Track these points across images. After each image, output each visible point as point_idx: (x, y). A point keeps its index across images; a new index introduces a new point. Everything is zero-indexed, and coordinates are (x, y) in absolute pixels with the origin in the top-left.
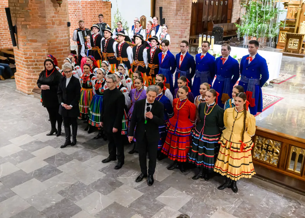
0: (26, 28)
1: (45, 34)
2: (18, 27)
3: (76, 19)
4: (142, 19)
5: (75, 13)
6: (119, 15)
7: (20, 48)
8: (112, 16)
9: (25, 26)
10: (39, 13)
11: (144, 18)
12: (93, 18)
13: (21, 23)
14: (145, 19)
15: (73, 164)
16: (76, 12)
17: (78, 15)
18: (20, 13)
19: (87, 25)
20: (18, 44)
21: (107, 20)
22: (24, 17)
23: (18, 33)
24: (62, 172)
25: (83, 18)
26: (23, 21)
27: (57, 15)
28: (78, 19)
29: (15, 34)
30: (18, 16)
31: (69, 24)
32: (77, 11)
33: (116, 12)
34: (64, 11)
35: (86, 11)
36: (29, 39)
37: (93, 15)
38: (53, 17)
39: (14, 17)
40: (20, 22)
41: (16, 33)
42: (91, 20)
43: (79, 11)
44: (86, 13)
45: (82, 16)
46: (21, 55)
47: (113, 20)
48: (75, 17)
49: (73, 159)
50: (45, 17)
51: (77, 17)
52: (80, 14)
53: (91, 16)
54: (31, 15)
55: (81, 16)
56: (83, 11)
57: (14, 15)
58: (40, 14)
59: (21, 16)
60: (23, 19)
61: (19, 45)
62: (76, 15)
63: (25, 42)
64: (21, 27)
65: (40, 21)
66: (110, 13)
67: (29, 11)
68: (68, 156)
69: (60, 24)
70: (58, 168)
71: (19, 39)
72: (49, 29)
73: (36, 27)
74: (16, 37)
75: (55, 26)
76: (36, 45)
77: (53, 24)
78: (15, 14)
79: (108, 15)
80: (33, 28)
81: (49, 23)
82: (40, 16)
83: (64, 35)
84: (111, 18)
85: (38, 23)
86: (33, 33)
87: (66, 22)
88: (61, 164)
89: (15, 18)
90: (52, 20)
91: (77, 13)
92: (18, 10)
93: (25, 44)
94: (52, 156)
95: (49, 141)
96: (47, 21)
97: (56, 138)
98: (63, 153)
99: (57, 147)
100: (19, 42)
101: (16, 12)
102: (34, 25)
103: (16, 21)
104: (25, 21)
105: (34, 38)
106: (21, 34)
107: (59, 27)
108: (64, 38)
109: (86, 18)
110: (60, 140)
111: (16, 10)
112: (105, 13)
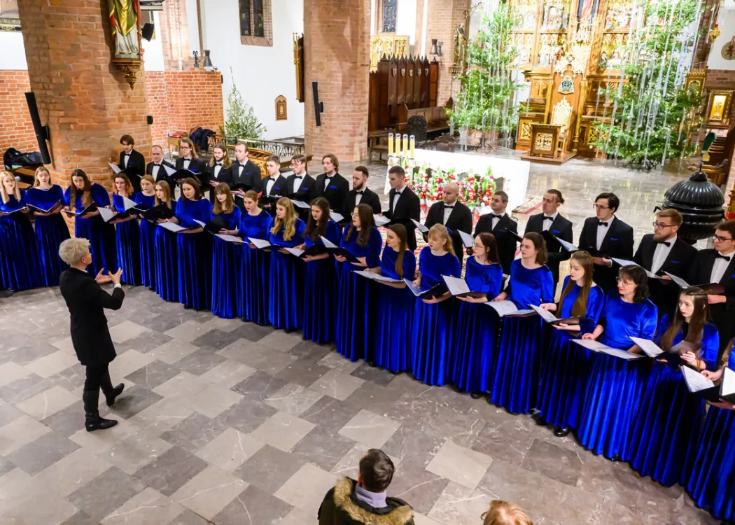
0: (69, 129)
1: (106, 140)
2: (51, 127)
3: (156, 104)
4: (280, 101)
5: (153, 95)
6: (238, 97)
7: (57, 167)
8: (223, 97)
9: (65, 127)
10: (93, 100)
11: (282, 100)
12: (190, 103)
13: (58, 120)
14: (284, 101)
15: (180, 380)
16: (155, 91)
17: (160, 98)
18: (56, 103)
19: (178, 116)
20: (53, 160)
21: (216, 105)
22: (63, 109)
23: (54, 140)
24: (162, 397)
25: (171, 102)
26: (62, 117)
27: (126, 104)
28: (160, 105)
29: (46, 140)
30: (51, 107)
31: (150, 120)
32: (157, 90)
33: (232, 91)
34: (140, 95)
35: (176, 90)
36: (75, 150)
37: (189, 96)
38: (120, 107)
39: (44, 109)
40: (57, 119)
41: (49, 139)
42: (186, 106)
43: (162, 89)
44: (174, 93)
45: (168, 99)
46: (61, 180)
47: (226, 105)
48: (154, 101)
49: (180, 372)
50: (104, 109)
51: (158, 101)
52: (165, 96)
53: (185, 100)
54: (77, 104)
55: (166, 99)
56: (169, 90)
57: (43, 105)
58: (95, 102)
59: (58, 106)
60: (62, 113)
61: (55, 161)
62: (156, 98)
63: (67, 156)
64: (58, 128)
65: (94, 116)
66: (221, 93)
67: (72, 97)
68: (170, 366)
69: (134, 120)
70: (153, 390)
71: (54, 150)
72: (112, 130)
73: (89, 128)
74: (48, 147)
75: (125, 124)
76: (89, 160)
77: (121, 120)
78: (46, 103)
79: (217, 96)
80: (81, 128)
81: (114, 120)
82: (95, 107)
83: (141, 140)
84: (222, 102)
85: (91, 120)
86: (83, 138)
87: (144, 117)
88: (159, 383)
89: (46, 111)
90: (118, 114)
91: (157, 95)
92: (51, 97)
93: (69, 159)
94: (140, 370)
95: (129, 340)
96: (109, 116)
97: (143, 334)
98: (160, 362)
99: (147, 351)
100: (55, 154)
101: (48, 100)
102: (85, 124)
103: (48, 117)
104: (66, 116)
105: (86, 148)
106: (59, 141)
107: (132, 125)
108: (142, 145)
109: (177, 103)
110: (150, 338)
111: (46, 96)
112: (211, 93)
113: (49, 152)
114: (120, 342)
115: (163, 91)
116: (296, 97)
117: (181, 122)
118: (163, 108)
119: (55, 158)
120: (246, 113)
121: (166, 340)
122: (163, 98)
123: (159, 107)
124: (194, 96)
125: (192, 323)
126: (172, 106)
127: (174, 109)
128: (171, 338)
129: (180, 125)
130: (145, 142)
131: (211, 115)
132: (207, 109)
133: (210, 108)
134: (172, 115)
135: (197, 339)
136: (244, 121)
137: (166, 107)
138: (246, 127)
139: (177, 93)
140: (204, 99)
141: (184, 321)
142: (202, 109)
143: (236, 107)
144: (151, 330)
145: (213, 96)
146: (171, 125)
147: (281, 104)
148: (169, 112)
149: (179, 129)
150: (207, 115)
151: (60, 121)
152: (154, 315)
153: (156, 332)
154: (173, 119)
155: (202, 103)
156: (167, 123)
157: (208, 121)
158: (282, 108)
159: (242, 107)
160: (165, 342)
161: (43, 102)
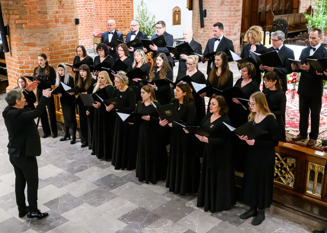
0: (22, 28)
1: (46, 35)
2: (10, 26)
3: (87, 14)
4: (176, 11)
5: (85, 7)
6: (145, 7)
7: (13, 55)
8: (134, 8)
9: (19, 26)
10: (38, 8)
11: (177, 10)
12: (110, 12)
13: (15, 22)
14: (179, 11)
15: (83, 209)
16: (86, 4)
17: (89, 9)
18: (14, 9)
19: (101, 22)
20: (11, 49)
21: (128, 14)
22: (19, 13)
23: (11, 35)
24: (68, 220)
25: (96, 12)
26: (17, 19)
27: (61, 10)
28: (89, 14)
29: (7, 36)
30: (11, 12)
31: (77, 22)
32: (88, 3)
33: (140, 3)
34: (71, 4)
35: (100, 3)
36: (25, 42)
37: (109, 7)
38: (57, 13)
39: (6, 14)
40: (14, 20)
41: (9, 35)
42: (107, 14)
43: (91, 3)
44: (99, 5)
45: (95, 10)
46: (15, 64)
47: (136, 14)
48: (85, 12)
49: (83, 203)
50: (46, 13)
51: (88, 11)
52: (93, 7)
53: (107, 10)
54: (28, 10)
55: (94, 10)
56: (96, 3)
57: (6, 11)
58: (40, 9)
59: (15, 12)
60: (18, 17)
61: (12, 50)
62: (86, 9)
63: (20, 47)
64: (14, 27)
65: (39, 18)
66: (133, 5)
67: (25, 5)
68: (77, 198)
69: (66, 21)
70: (62, 215)
71: (12, 42)
72: (51, 28)
73: (35, 27)
74: (8, 40)
75: (59, 24)
76: (34, 50)
77: (57, 21)
78: (8, 10)
79: (130, 7)
80: (30, 28)
81: (52, 21)
82: (39, 12)
83: (70, 36)
84: (133, 11)
85: (37, 21)
86: (31, 34)
87: (73, 19)
88: (67, 210)
89: (8, 16)
90: (55, 17)
91: (88, 6)
92: (12, 6)
93: (20, 49)
94: (55, 199)
95: (50, 178)
96: (49, 19)
97: (61, 174)
98: (69, 195)
99: (61, 186)
100: (12, 46)
101: (9, 8)
102: (32, 24)
103: (9, 19)
104: (20, 18)
105: (32, 41)
106: (15, 36)
107: (65, 25)
108: (70, 40)
109: (101, 12)
110: (65, 177)
111: (8, 5)
112: (126, 5)
113: (8, 44)
114: (43, 179)
115: (92, 4)
116: (186, 6)
117: (104, 26)
118: (91, 16)
119: (12, 48)
120: (150, 20)
121: (76, 179)
122: (92, 9)
123: (88, 16)
124: (113, 7)
125: (96, 168)
126: (97, 14)
127: (99, 17)
128: (79, 179)
129: (102, 29)
130: (73, 38)
131: (124, 21)
132: (122, 16)
133: (124, 16)
134: (97, 21)
135: (98, 181)
136: (148, 25)
137: (93, 16)
138: (150, 30)
139: (101, 5)
140: (120, 10)
141: (90, 167)
142: (118, 16)
143: (143, 15)
144: (66, 172)
145: (126, 7)
146: (96, 28)
147: (177, 13)
148: (95, 19)
149: (102, 31)
150: (122, 21)
151: (16, 23)
152: (70, 161)
153: (69, 174)
154: (98, 24)
155: (118, 12)
156: (93, 27)
157: (122, 25)
158: (177, 16)
159: (147, 15)
160: (75, 181)
161: (6, 9)
